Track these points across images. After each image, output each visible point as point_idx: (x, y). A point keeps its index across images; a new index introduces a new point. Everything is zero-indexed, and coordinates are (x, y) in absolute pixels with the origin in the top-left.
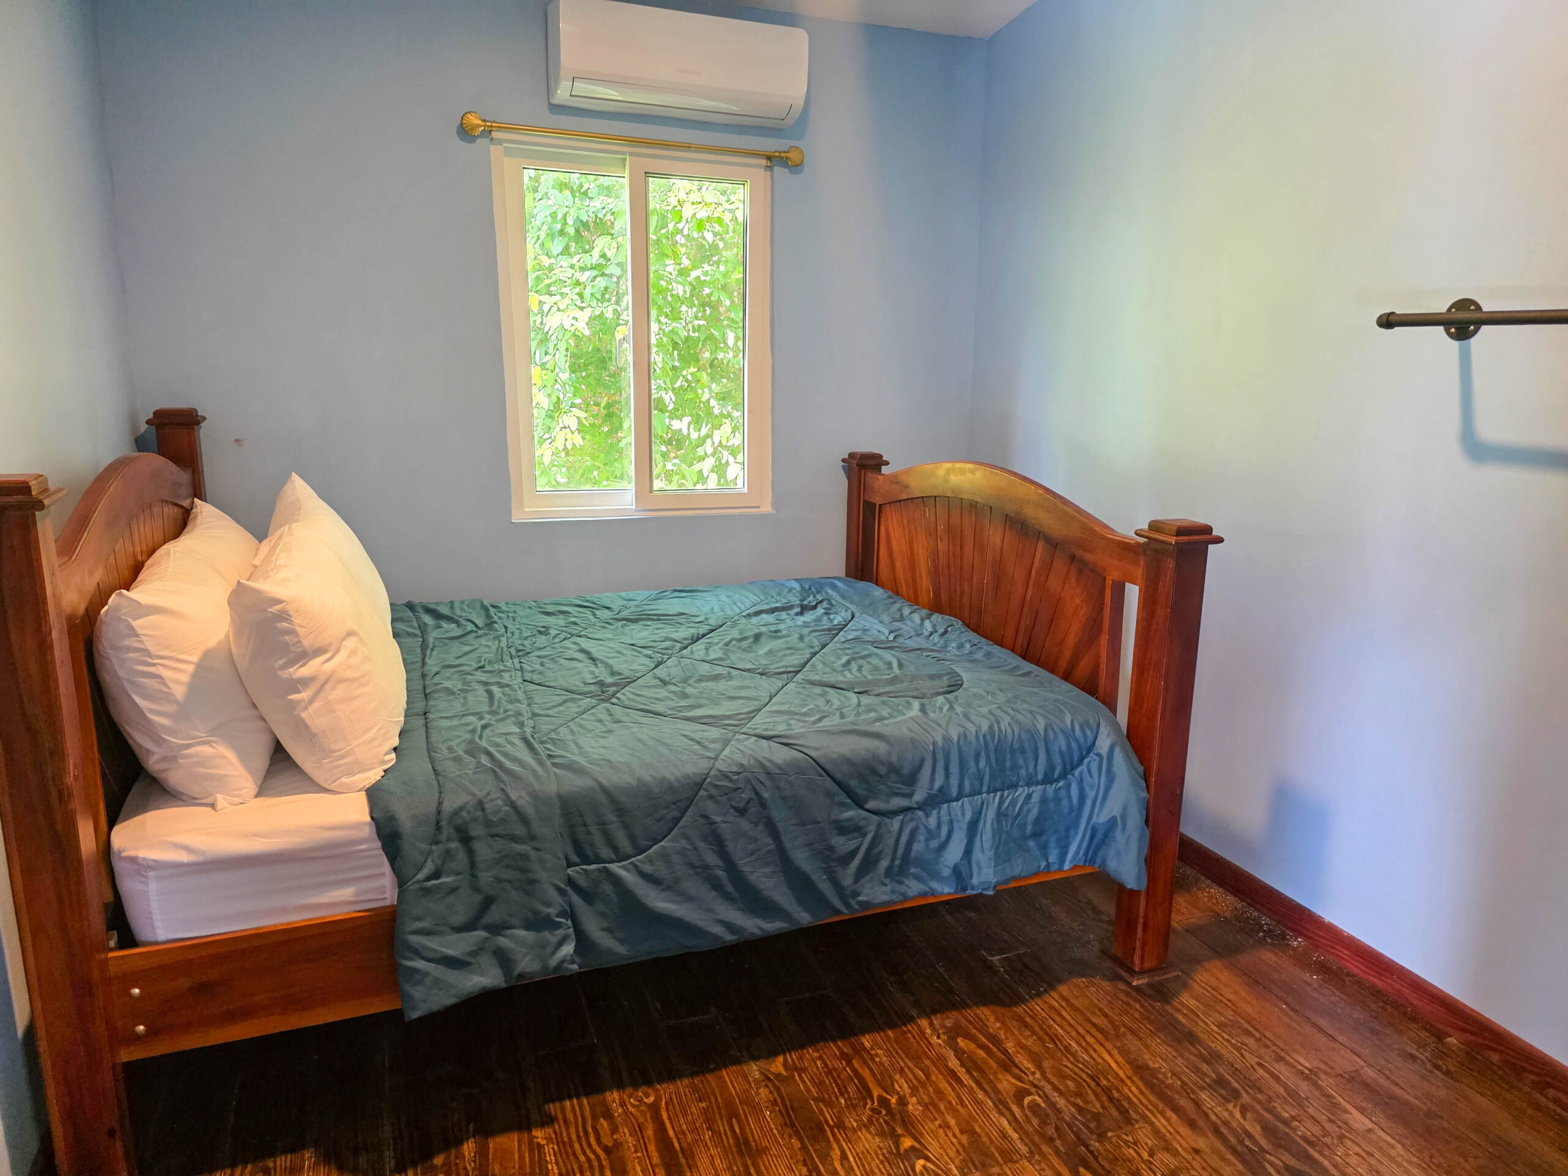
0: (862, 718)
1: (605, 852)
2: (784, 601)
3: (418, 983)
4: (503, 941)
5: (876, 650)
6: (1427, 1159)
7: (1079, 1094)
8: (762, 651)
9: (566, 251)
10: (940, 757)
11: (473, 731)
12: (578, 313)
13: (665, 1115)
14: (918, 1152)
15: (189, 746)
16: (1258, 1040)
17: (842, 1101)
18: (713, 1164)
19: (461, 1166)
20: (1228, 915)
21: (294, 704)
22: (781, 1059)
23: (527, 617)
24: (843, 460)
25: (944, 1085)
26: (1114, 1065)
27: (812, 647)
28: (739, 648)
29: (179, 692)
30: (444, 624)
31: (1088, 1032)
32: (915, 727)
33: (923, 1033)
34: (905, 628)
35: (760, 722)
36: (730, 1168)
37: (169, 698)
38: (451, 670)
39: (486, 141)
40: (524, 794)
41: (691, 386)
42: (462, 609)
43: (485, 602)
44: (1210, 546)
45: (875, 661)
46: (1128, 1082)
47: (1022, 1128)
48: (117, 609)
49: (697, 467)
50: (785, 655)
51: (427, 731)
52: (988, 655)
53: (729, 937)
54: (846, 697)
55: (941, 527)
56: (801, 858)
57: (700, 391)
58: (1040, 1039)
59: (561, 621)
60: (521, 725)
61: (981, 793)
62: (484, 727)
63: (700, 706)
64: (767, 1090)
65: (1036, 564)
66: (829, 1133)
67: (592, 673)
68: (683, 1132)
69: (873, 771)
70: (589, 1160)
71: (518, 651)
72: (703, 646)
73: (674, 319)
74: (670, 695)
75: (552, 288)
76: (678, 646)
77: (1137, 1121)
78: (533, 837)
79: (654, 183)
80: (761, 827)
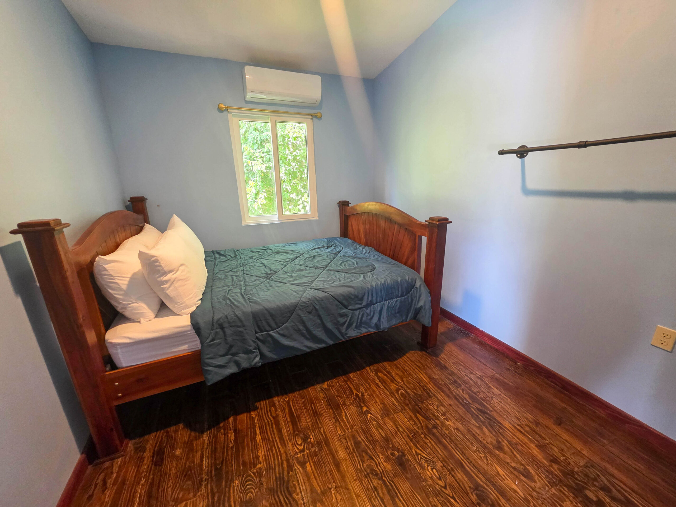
0: (346, 281)
1: (268, 328)
2: (322, 245)
3: (209, 374)
4: (237, 358)
5: (349, 259)
6: (518, 403)
7: (415, 389)
8: (316, 261)
9: (258, 148)
10: (370, 292)
11: (226, 292)
12: (262, 165)
13: (291, 404)
14: (368, 412)
15: (129, 304)
16: (464, 367)
17: (345, 396)
18: (306, 421)
19: (228, 427)
20: (452, 328)
21: (163, 289)
22: (326, 383)
23: (247, 253)
24: (338, 203)
25: (375, 389)
26: (424, 378)
27: (331, 259)
28: (309, 260)
29: (124, 287)
30: (222, 257)
31: (416, 368)
32: (362, 283)
33: (368, 372)
34: (358, 251)
35: (315, 284)
36: (311, 421)
37: (121, 289)
38: (222, 272)
39: (227, 112)
40: (240, 312)
41: (295, 185)
42: (228, 252)
43: (235, 250)
44: (448, 224)
45: (349, 262)
46: (428, 383)
47: (398, 401)
48: (99, 262)
49: (298, 207)
50: (323, 262)
51: (211, 293)
52: (382, 259)
53: (308, 350)
54: (341, 274)
55: (366, 222)
56: (330, 325)
57: (298, 186)
58: (402, 371)
59: (257, 254)
60: (241, 289)
61: (382, 301)
62: (229, 290)
63: (296, 280)
64: (322, 394)
65: (395, 231)
66: (341, 407)
67: (265, 270)
68: (297, 410)
69: (350, 298)
70: (268, 422)
71: (243, 264)
72: (298, 260)
73: (289, 166)
74: (288, 277)
75: (255, 159)
76: (291, 260)
77: (432, 397)
78: (244, 326)
79: (279, 125)
80: (316, 317)
